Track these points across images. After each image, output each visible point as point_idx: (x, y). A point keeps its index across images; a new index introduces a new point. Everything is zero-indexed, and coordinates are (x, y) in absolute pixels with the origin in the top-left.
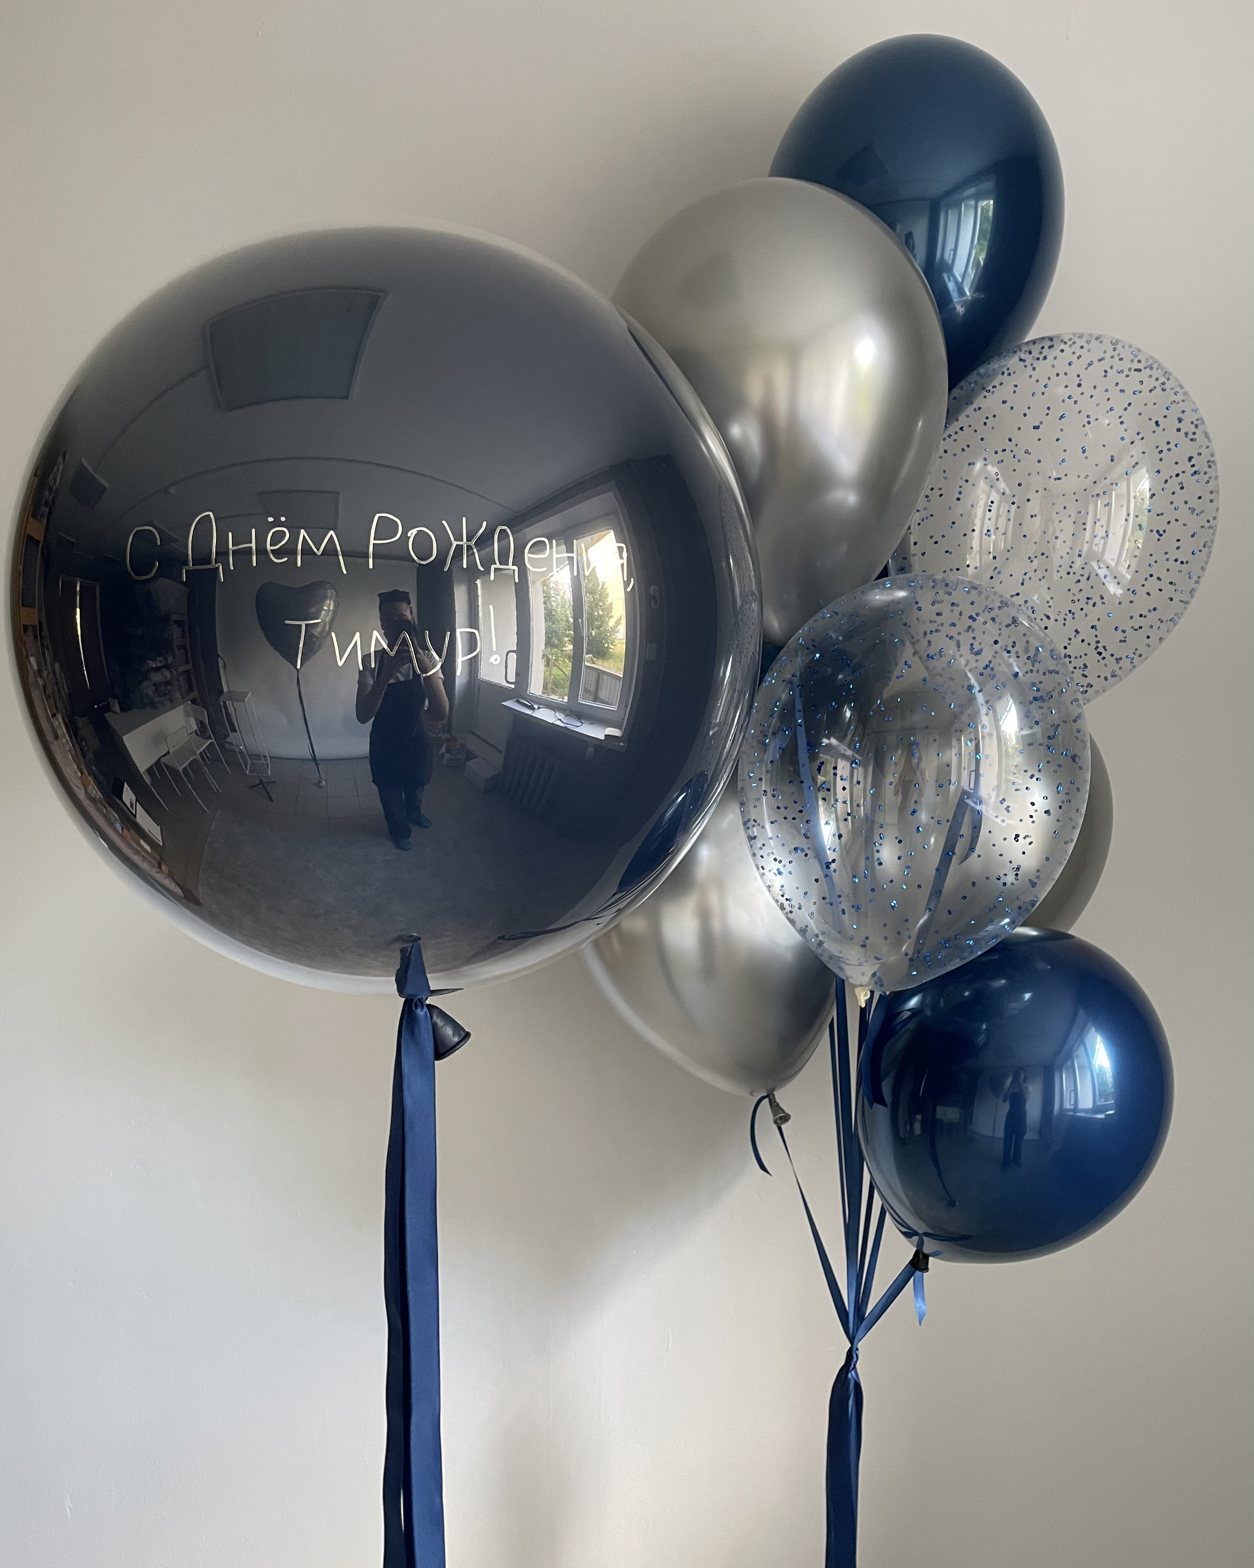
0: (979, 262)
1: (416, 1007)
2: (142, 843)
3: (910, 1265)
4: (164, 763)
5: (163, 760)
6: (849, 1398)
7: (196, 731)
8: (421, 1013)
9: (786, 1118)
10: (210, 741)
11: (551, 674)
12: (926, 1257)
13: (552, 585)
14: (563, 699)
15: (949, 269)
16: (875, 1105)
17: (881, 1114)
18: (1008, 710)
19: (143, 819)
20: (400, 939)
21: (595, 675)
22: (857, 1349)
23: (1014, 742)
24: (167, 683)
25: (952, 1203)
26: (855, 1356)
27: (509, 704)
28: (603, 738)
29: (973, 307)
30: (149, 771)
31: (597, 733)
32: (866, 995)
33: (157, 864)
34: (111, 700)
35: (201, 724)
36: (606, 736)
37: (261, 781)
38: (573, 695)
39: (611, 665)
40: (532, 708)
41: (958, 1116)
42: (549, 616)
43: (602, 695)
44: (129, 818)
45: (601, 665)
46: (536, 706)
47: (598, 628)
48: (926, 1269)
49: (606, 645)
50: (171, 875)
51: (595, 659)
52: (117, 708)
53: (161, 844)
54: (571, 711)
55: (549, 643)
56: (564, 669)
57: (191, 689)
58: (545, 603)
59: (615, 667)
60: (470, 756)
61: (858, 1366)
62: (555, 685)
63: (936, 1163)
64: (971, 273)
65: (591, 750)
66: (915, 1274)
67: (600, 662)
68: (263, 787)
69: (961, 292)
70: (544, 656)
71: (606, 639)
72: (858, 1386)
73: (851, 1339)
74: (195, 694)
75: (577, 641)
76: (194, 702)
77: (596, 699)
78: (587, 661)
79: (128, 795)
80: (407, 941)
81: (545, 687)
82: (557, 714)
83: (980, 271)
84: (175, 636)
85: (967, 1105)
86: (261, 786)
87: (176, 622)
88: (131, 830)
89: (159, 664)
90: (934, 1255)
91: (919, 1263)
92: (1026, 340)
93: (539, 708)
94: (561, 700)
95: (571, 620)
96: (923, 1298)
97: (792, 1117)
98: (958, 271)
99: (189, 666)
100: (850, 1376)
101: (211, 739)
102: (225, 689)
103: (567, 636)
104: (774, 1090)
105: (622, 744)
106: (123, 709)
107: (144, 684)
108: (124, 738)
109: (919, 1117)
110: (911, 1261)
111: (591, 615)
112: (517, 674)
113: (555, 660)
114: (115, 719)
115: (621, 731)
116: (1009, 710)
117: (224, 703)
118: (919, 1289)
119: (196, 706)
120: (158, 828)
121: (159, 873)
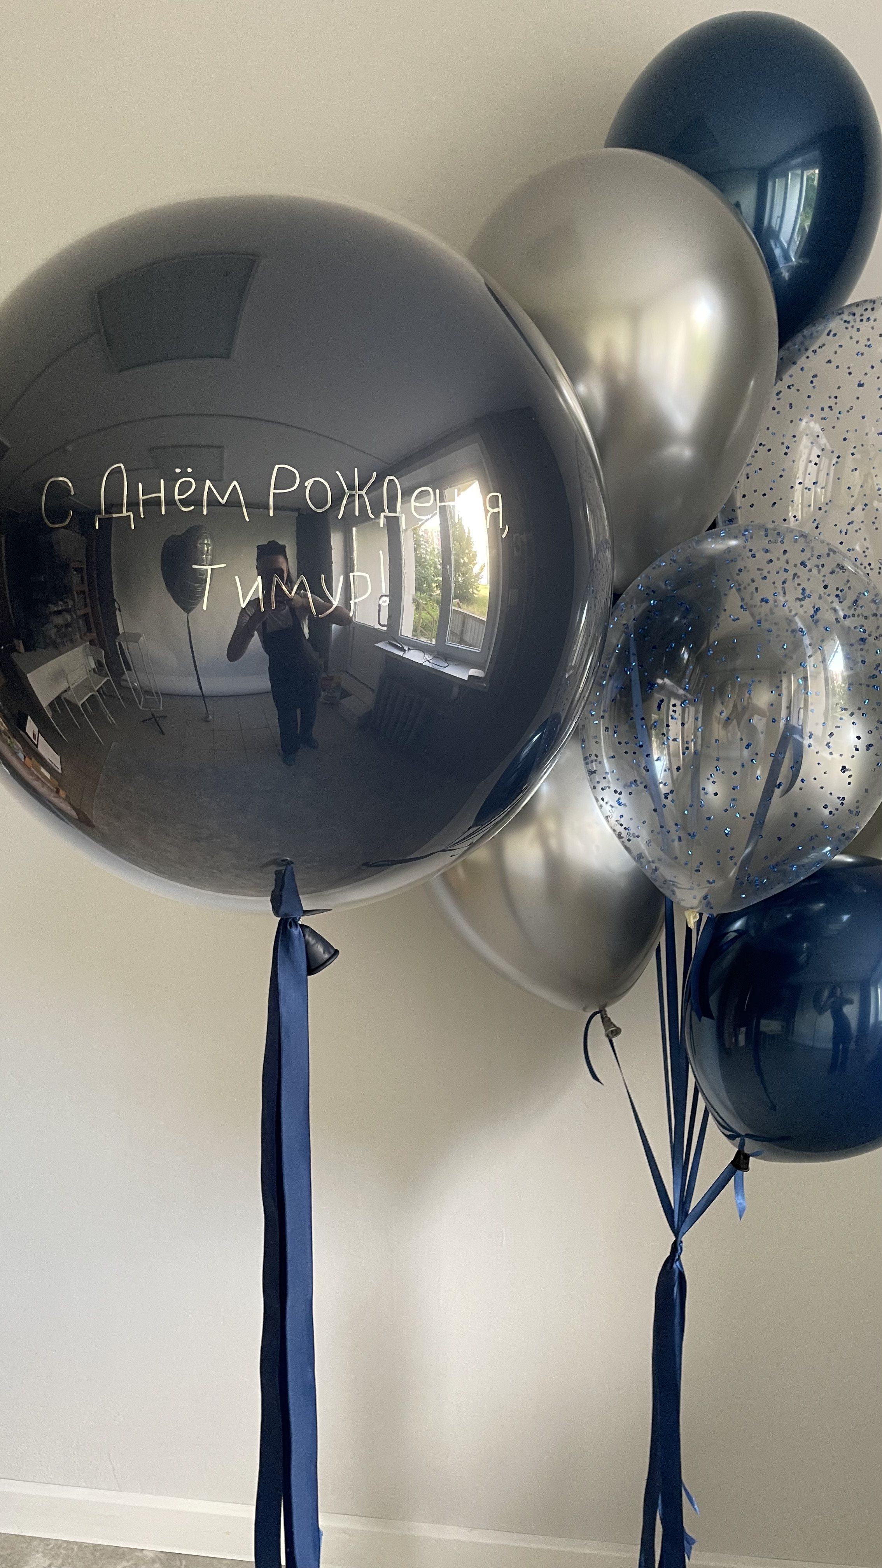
0: (804, 229)
1: (290, 927)
2: (44, 771)
3: (731, 1165)
4: (66, 700)
5: (64, 695)
6: (674, 1286)
7: (94, 670)
8: (294, 932)
9: (617, 1032)
10: (107, 679)
11: (420, 617)
12: (747, 1157)
13: (421, 533)
14: (431, 641)
15: (776, 236)
16: (703, 1018)
17: (708, 1026)
18: (835, 650)
19: (44, 749)
20: (274, 862)
21: (461, 618)
22: (681, 1242)
23: (840, 681)
24: (68, 625)
25: (773, 1108)
26: (679, 1248)
27: (381, 645)
28: (466, 678)
29: (797, 271)
30: (51, 705)
31: (461, 673)
32: (695, 917)
33: (55, 790)
34: (16, 641)
35: (99, 663)
36: (470, 676)
37: (153, 715)
38: (441, 636)
39: (475, 610)
40: (403, 650)
41: (780, 1029)
42: (420, 562)
43: (467, 637)
44: (33, 750)
45: (466, 609)
46: (406, 648)
47: (464, 575)
48: (747, 1169)
49: (471, 590)
50: (67, 800)
51: (461, 604)
52: (22, 649)
53: (61, 771)
54: (438, 653)
55: (419, 589)
56: (432, 614)
57: (89, 630)
58: (415, 550)
59: (480, 612)
60: (345, 694)
61: (681, 1257)
62: (424, 628)
63: (759, 1072)
64: (797, 239)
65: (456, 690)
66: (736, 1174)
67: (465, 607)
68: (155, 721)
69: (787, 258)
70: (414, 600)
71: (471, 585)
72: (682, 1275)
73: (676, 1233)
74: (93, 635)
75: (445, 586)
76: (92, 643)
77: (461, 641)
78: (455, 606)
79: (31, 728)
80: (280, 865)
81: (415, 630)
82: (426, 656)
83: (805, 237)
84: (74, 583)
85: (789, 1018)
86: (153, 720)
87: (75, 569)
88: (34, 759)
89: (60, 608)
90: (754, 1155)
91: (740, 1163)
92: (847, 303)
93: (409, 649)
94: (429, 642)
95: (439, 567)
96: (743, 1196)
97: (622, 1031)
98: (784, 237)
99: (88, 610)
100: (675, 1266)
101: (108, 676)
102: (121, 631)
103: (436, 582)
104: (605, 1006)
105: (484, 684)
106: (28, 649)
107: (47, 627)
108: (28, 675)
109: (743, 1029)
110: (732, 1162)
111: (457, 561)
112: (389, 618)
113: (425, 604)
114: (20, 658)
115: (484, 671)
116: (836, 652)
117: (120, 644)
118: (739, 1187)
119: (94, 647)
120: (58, 756)
121: (56, 798)
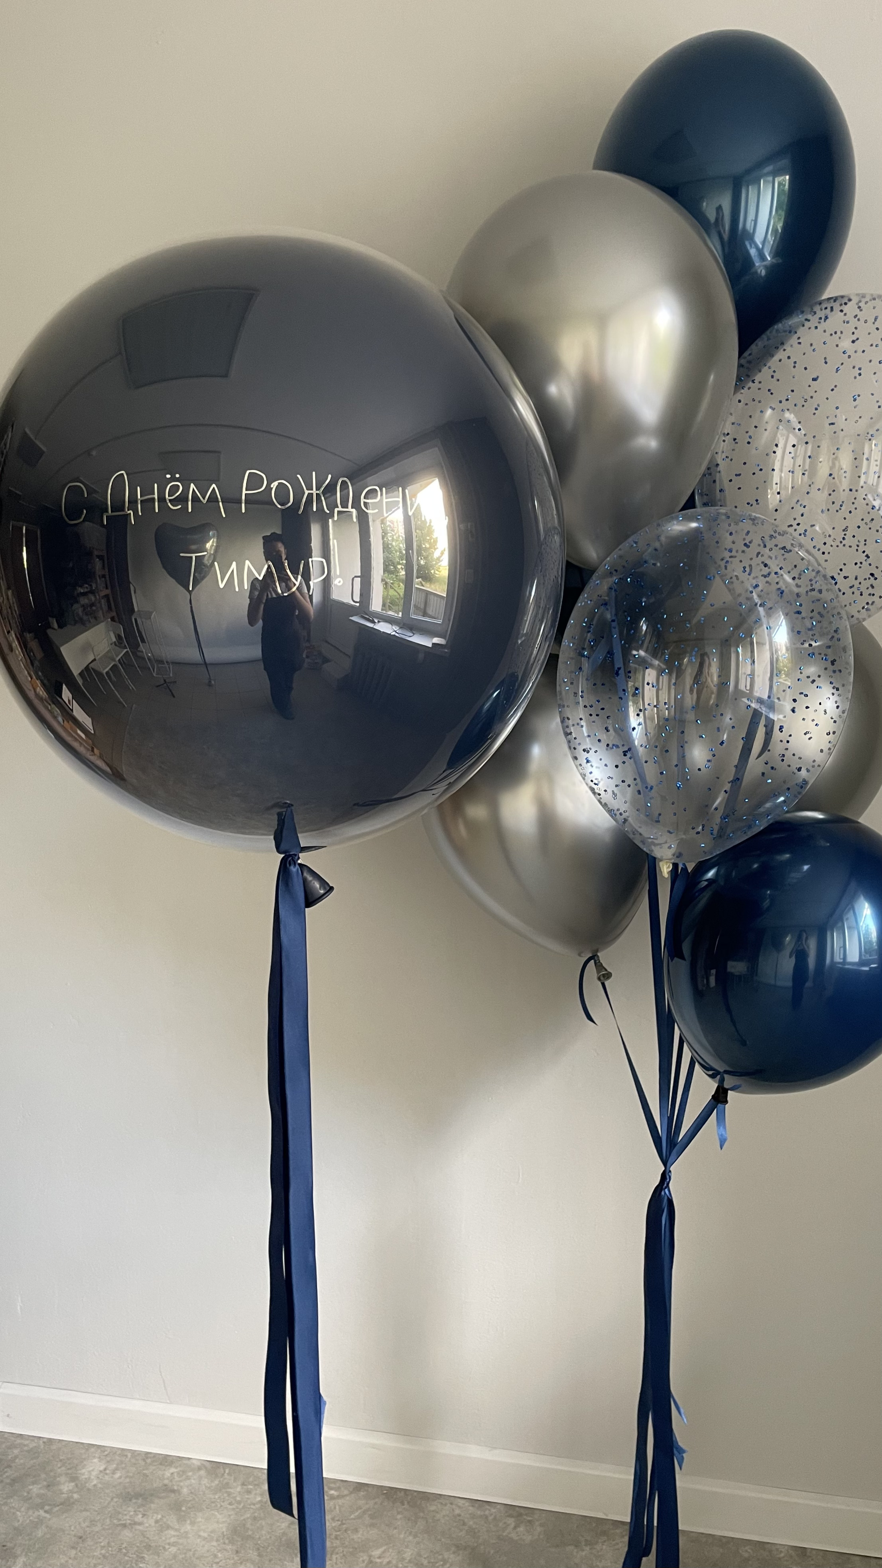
1: (290, 865)
2: (79, 732)
3: (713, 1099)
4: (92, 669)
5: (91, 665)
6: (663, 1212)
7: (115, 642)
8: (294, 869)
9: (608, 976)
10: (126, 650)
12: (726, 1091)
16: (679, 961)
17: (683, 970)
19: (79, 713)
20: (276, 805)
21: (423, 595)
22: (670, 1171)
24: (92, 605)
26: (668, 1178)
27: (354, 619)
28: (430, 646)
30: (81, 674)
31: (426, 642)
33: (90, 749)
34: (50, 619)
35: (119, 637)
36: (433, 644)
37: (165, 680)
38: (406, 610)
39: (437, 587)
40: (373, 622)
41: (746, 969)
42: (386, 548)
43: (430, 611)
44: (68, 713)
45: (428, 587)
46: (376, 621)
47: (426, 558)
48: (726, 1102)
49: (432, 571)
50: (101, 757)
51: (423, 583)
52: (56, 626)
53: (93, 732)
54: (404, 624)
55: (386, 570)
56: (398, 591)
57: (110, 608)
58: (383, 537)
59: (441, 589)
60: (326, 660)
61: (671, 1185)
62: (391, 604)
64: (770, 239)
65: (421, 656)
66: (718, 1106)
67: (427, 585)
68: (167, 687)
69: (762, 257)
70: (383, 580)
71: (432, 566)
72: (671, 1202)
73: (665, 1163)
74: (114, 614)
75: (409, 568)
79: (66, 694)
80: (282, 807)
84: (97, 568)
86: (165, 685)
87: (98, 557)
88: (70, 722)
89: (86, 590)
90: (731, 1089)
91: (720, 1097)
92: (822, 299)
95: (404, 552)
96: (725, 1126)
97: (613, 974)
98: (759, 238)
99: (108, 592)
100: (664, 1194)
101: (126, 648)
102: (136, 609)
103: (401, 564)
104: (598, 951)
105: (446, 651)
106: (60, 626)
107: (75, 606)
108: (62, 649)
109: (714, 971)
110: (714, 1096)
112: (361, 595)
113: (392, 583)
114: (54, 634)
115: (445, 639)
118: (721, 1119)
120: (90, 720)
121: (92, 755)
